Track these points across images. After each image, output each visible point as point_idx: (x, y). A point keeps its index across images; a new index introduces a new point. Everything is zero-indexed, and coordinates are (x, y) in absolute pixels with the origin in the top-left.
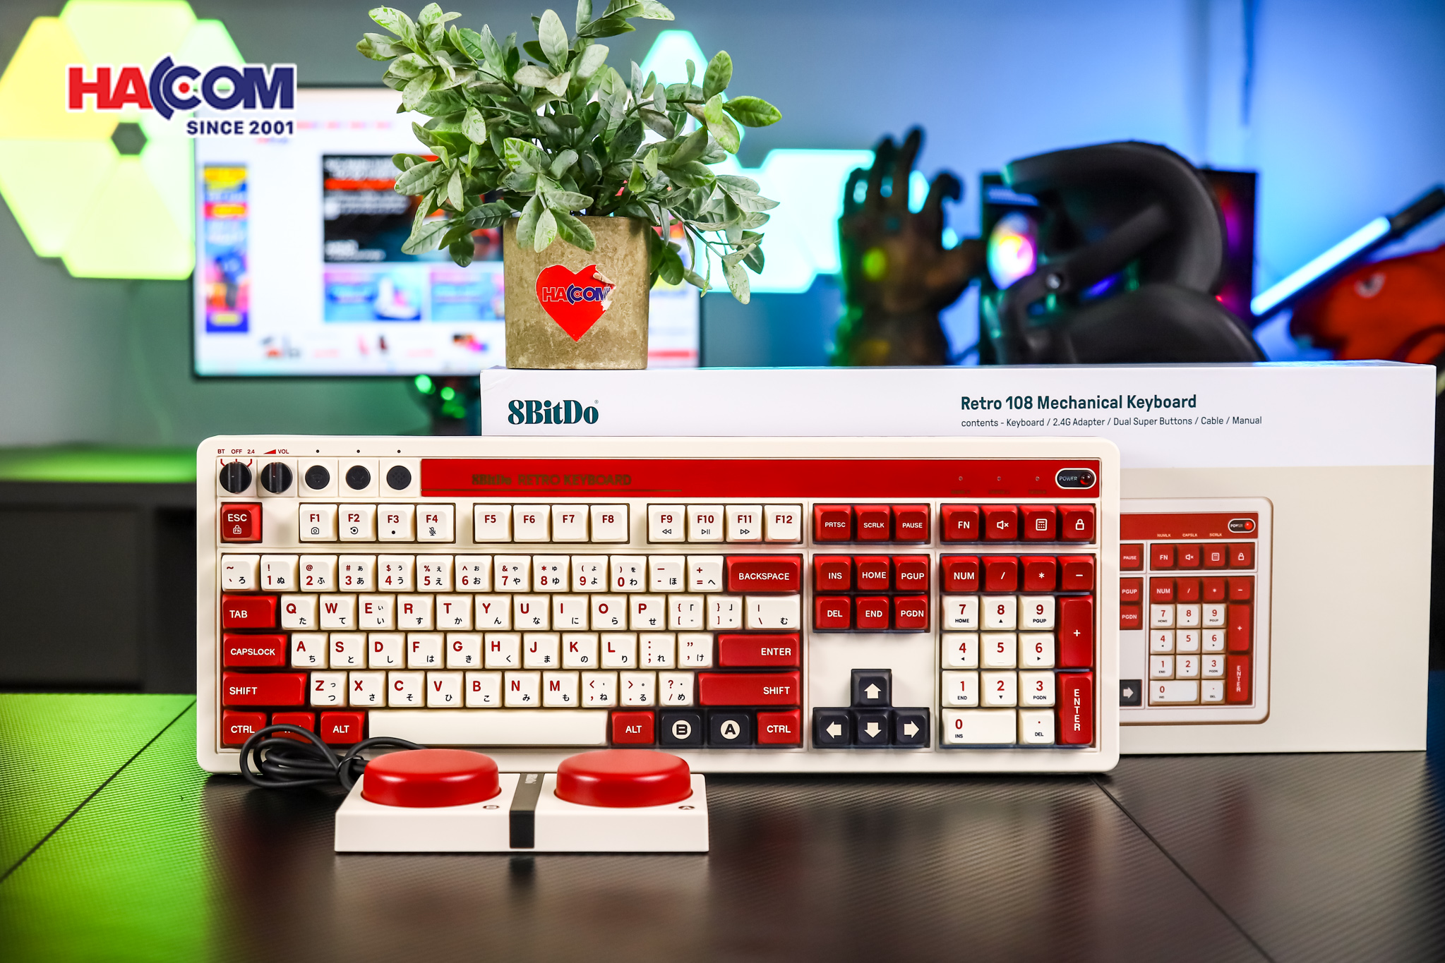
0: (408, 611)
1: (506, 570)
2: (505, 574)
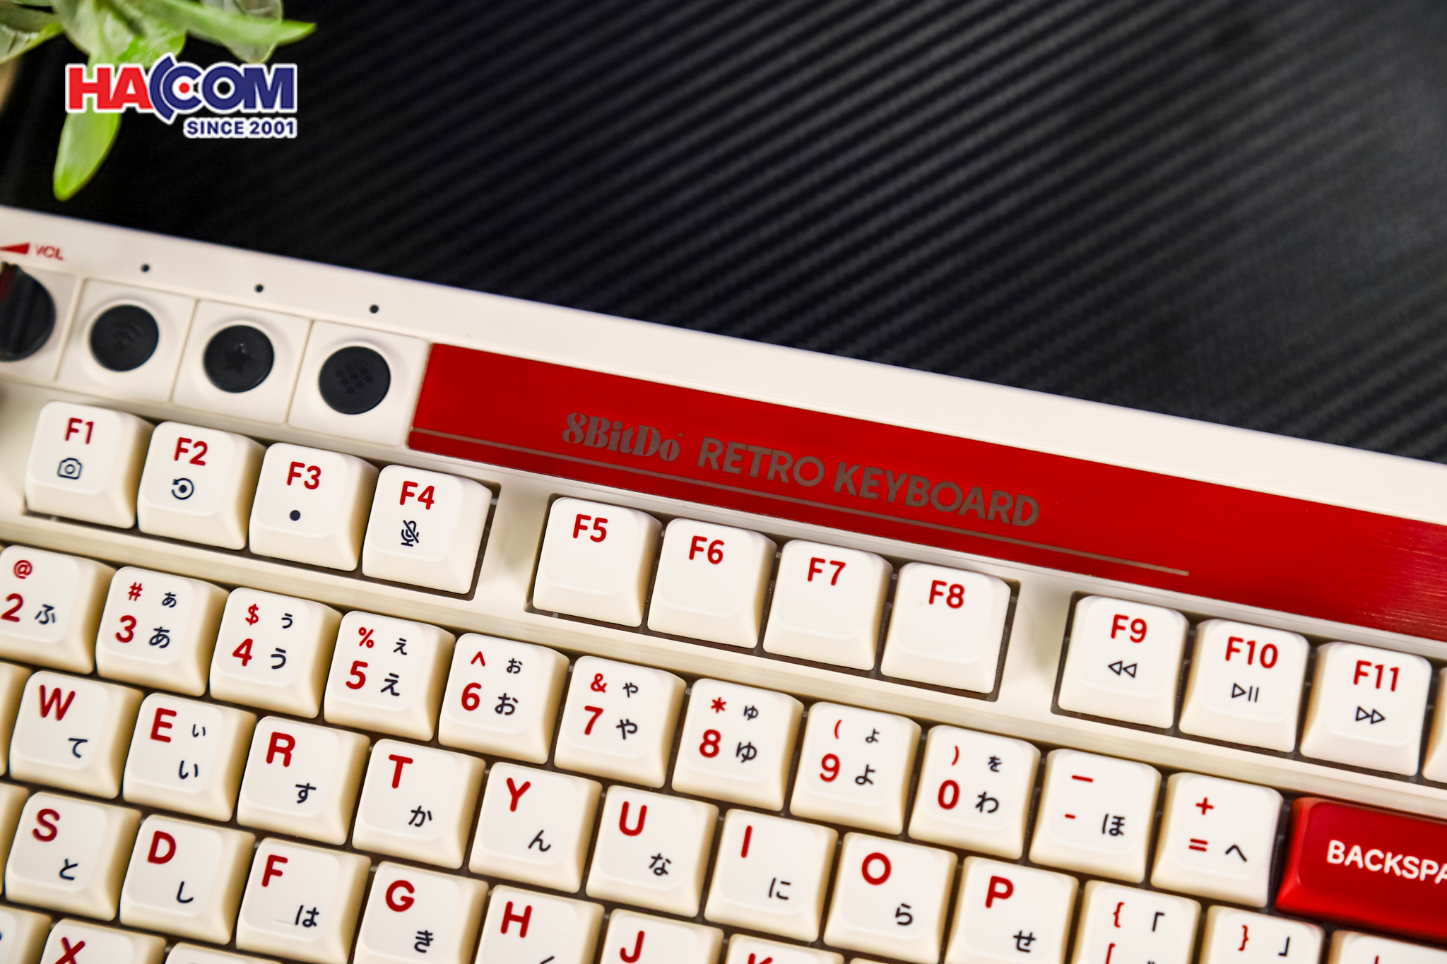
0: (279, 757)
1: (602, 689)
2: (597, 699)
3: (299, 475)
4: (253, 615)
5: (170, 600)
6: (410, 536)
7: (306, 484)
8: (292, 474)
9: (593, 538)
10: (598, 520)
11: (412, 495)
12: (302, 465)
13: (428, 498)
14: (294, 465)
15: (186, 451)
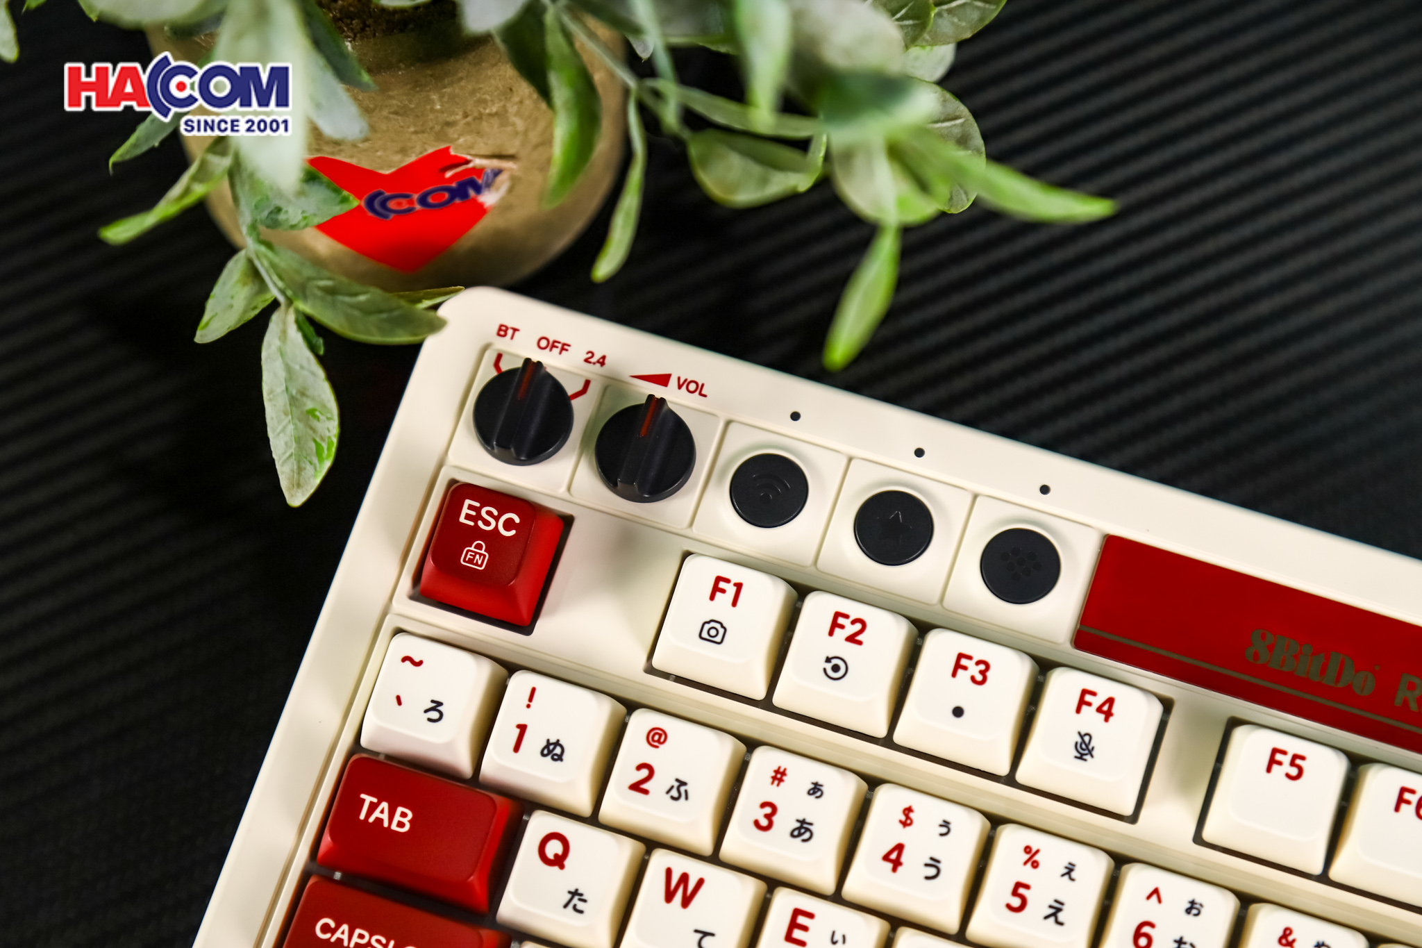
3: (965, 668)
4: (907, 817)
5: (816, 790)
6: (1084, 749)
7: (973, 679)
8: (958, 666)
9: (1288, 776)
10: (1295, 757)
11: (1089, 704)
12: (970, 658)
13: (1106, 710)
14: (961, 656)
15: (842, 627)
